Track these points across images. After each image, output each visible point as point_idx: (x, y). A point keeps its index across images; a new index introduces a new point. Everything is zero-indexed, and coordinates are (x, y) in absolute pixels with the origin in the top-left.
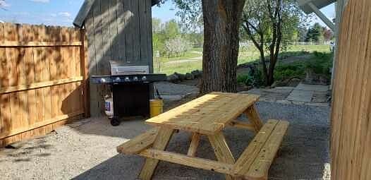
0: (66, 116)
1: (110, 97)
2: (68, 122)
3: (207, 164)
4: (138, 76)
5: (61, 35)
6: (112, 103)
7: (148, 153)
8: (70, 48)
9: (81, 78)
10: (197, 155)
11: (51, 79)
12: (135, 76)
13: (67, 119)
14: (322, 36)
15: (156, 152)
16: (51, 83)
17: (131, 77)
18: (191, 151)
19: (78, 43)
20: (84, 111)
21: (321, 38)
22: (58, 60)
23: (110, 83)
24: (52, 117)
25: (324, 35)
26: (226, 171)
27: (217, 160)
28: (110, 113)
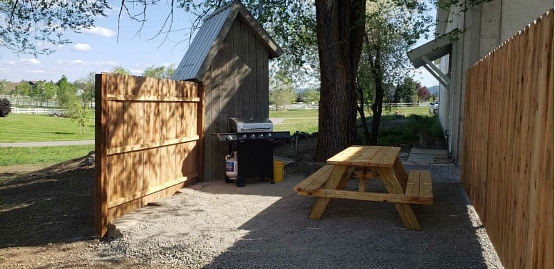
0: (185, 179)
1: (233, 156)
2: (186, 185)
3: (380, 197)
4: (264, 133)
5: (185, 90)
6: (236, 163)
7: (322, 193)
8: (191, 104)
9: (197, 138)
10: (367, 190)
11: (177, 137)
12: (261, 133)
13: (185, 182)
14: (417, 96)
15: (328, 191)
16: (176, 141)
17: (257, 134)
18: (362, 188)
19: (197, 99)
20: (199, 174)
21: (415, 97)
22: (182, 116)
23: (236, 141)
24: (175, 179)
25: (419, 95)
26: (398, 200)
27: (388, 193)
28: (233, 174)
